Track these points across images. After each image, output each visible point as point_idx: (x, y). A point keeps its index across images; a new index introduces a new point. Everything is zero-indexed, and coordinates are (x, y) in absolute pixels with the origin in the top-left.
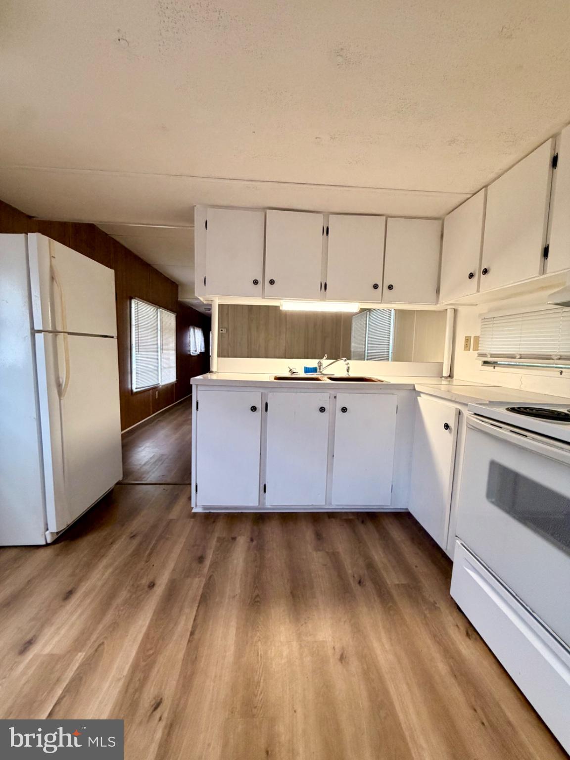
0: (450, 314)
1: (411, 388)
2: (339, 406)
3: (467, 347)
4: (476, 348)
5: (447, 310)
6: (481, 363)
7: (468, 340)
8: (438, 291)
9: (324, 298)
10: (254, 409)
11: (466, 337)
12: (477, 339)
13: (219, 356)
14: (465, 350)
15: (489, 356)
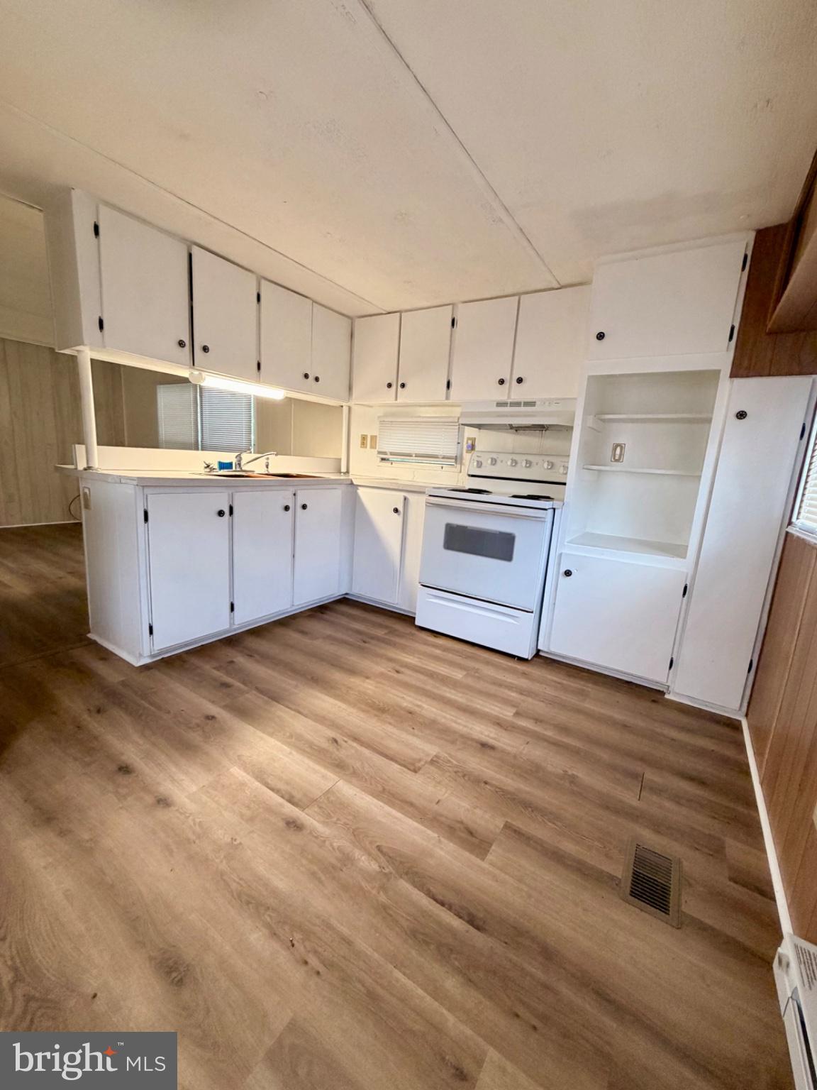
0: (345, 410)
1: (349, 482)
2: (299, 504)
3: (363, 444)
4: (373, 447)
5: (342, 406)
6: (379, 459)
7: (364, 438)
8: (350, 389)
9: (258, 380)
10: (221, 513)
11: (362, 435)
12: (374, 438)
13: (99, 444)
14: (361, 447)
15: (389, 453)
